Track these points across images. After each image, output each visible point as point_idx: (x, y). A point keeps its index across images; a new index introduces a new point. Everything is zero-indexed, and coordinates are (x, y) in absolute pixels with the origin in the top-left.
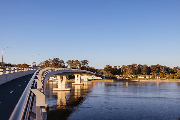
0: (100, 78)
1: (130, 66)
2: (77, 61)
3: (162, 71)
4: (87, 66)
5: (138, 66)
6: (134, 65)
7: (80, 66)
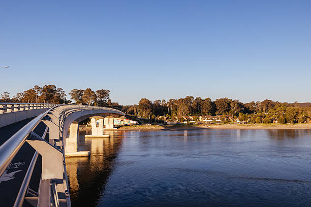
0: (135, 122)
1: (183, 100)
2: (89, 90)
3: (234, 108)
4: (107, 101)
5: (196, 100)
6: (189, 99)
7: (96, 101)
